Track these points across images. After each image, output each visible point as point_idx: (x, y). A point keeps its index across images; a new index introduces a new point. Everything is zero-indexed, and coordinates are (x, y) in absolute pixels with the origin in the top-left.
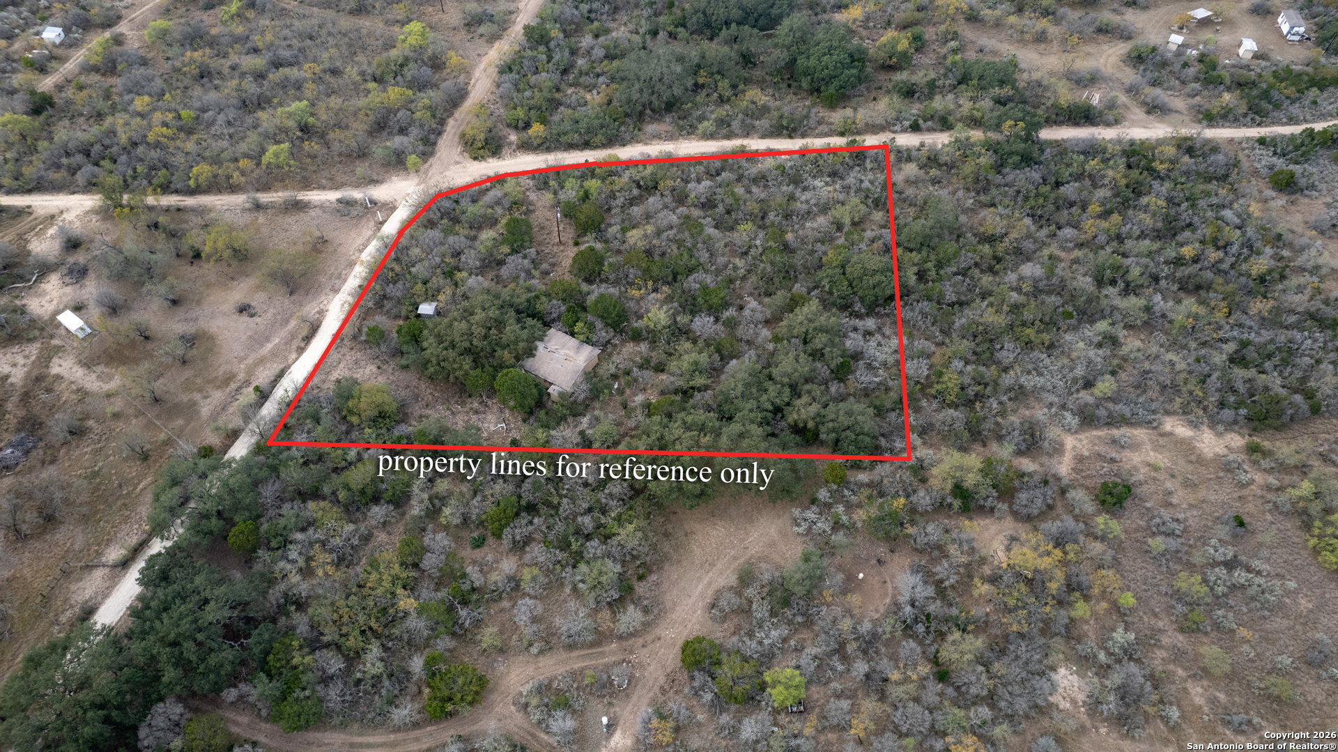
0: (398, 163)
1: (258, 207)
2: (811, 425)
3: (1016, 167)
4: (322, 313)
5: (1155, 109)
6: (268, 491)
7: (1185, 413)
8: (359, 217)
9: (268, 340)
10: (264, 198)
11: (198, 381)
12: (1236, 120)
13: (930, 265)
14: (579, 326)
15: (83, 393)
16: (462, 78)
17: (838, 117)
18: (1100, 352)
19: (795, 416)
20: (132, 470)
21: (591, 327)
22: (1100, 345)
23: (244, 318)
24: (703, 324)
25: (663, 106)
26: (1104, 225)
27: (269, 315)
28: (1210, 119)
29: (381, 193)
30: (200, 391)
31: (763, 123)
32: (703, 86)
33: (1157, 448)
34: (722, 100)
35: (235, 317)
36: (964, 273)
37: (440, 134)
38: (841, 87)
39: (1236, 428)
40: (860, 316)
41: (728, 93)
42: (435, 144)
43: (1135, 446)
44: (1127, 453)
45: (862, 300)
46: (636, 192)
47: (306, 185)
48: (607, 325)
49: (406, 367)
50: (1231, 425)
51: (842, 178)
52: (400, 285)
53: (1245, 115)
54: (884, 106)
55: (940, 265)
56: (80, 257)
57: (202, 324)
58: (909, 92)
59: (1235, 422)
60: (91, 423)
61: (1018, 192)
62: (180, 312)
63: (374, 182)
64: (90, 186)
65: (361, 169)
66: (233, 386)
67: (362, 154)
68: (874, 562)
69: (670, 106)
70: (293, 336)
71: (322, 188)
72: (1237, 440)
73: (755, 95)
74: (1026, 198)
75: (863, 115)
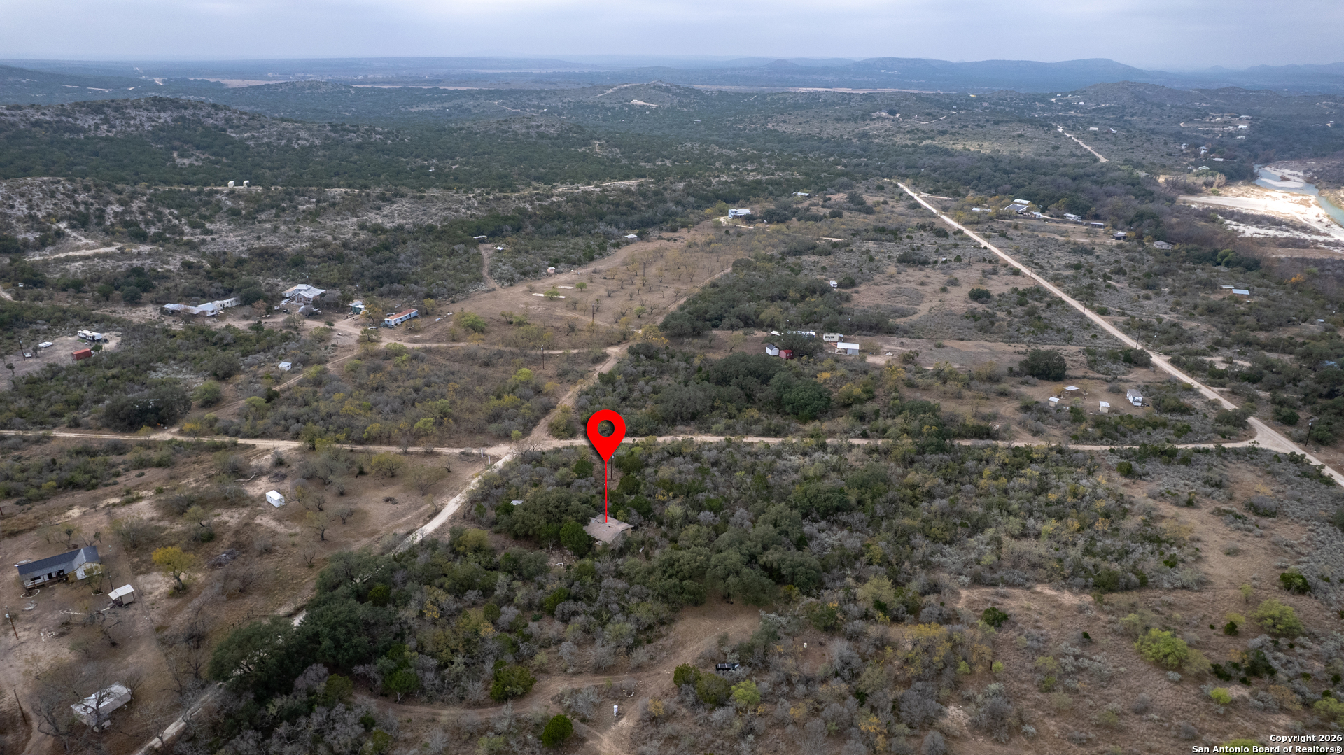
0: (505, 437)
1: (406, 453)
2: (775, 565)
3: (933, 452)
4: (443, 506)
5: (1036, 433)
6: (399, 576)
7: (1050, 582)
8: (474, 462)
9: (404, 516)
10: (411, 449)
11: (353, 533)
12: (1095, 440)
13: (867, 496)
14: (620, 512)
15: (274, 534)
16: (553, 399)
17: (809, 427)
18: (989, 547)
19: (765, 559)
20: (302, 572)
21: (628, 512)
22: (988, 544)
23: (389, 505)
24: (706, 516)
25: (689, 416)
26: (994, 483)
27: (407, 504)
28: (1076, 439)
29: (491, 451)
30: (354, 537)
31: (759, 428)
32: (718, 408)
33: (1029, 599)
34: (731, 417)
35: (384, 504)
36: (892, 501)
37: (535, 426)
38: (813, 411)
39: (1087, 590)
40: (816, 521)
41: (735, 412)
42: (531, 430)
43: (1015, 598)
44: (1007, 601)
45: (817, 509)
46: (666, 454)
47: (441, 444)
48: (639, 513)
49: (498, 532)
50: (1084, 588)
51: (810, 456)
52: (500, 489)
53: (1101, 438)
54: (843, 422)
55: (873, 497)
56: (283, 470)
57: (360, 506)
58: (862, 418)
59: (1086, 587)
60: (278, 548)
61: (934, 466)
62: (345, 499)
63: (488, 446)
64: (296, 437)
65: (479, 438)
66: (376, 536)
67: (481, 431)
68: (817, 644)
69: (694, 417)
70: (421, 515)
71: (450, 446)
72: (1088, 598)
73: (753, 413)
74: (939, 469)
75: (826, 425)
